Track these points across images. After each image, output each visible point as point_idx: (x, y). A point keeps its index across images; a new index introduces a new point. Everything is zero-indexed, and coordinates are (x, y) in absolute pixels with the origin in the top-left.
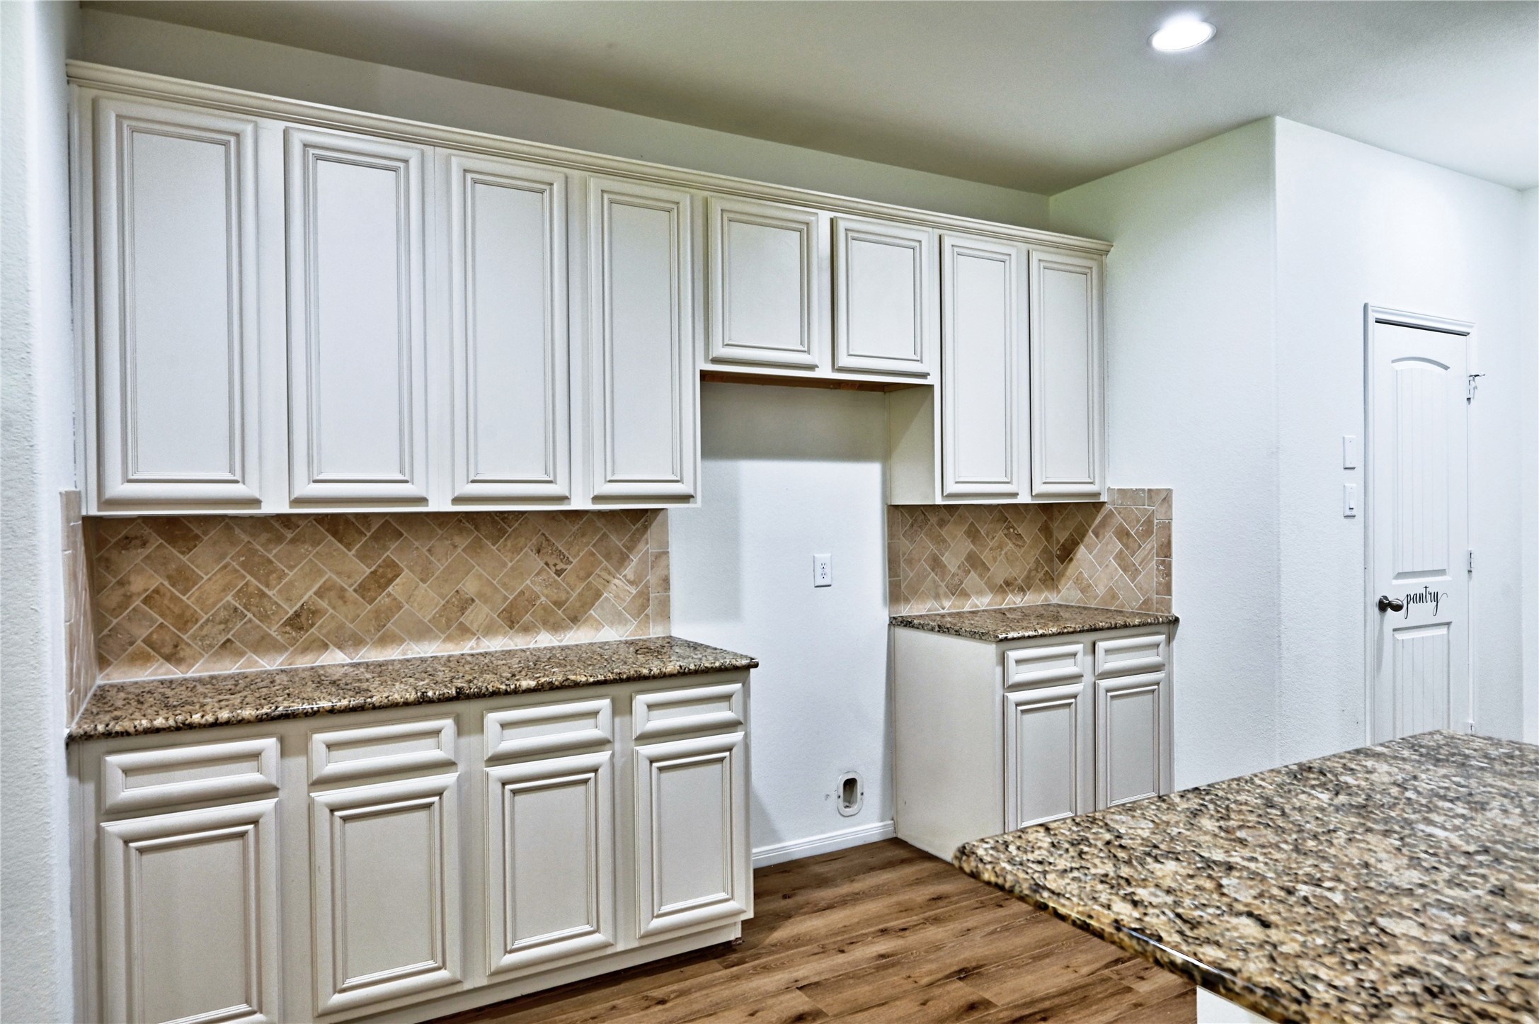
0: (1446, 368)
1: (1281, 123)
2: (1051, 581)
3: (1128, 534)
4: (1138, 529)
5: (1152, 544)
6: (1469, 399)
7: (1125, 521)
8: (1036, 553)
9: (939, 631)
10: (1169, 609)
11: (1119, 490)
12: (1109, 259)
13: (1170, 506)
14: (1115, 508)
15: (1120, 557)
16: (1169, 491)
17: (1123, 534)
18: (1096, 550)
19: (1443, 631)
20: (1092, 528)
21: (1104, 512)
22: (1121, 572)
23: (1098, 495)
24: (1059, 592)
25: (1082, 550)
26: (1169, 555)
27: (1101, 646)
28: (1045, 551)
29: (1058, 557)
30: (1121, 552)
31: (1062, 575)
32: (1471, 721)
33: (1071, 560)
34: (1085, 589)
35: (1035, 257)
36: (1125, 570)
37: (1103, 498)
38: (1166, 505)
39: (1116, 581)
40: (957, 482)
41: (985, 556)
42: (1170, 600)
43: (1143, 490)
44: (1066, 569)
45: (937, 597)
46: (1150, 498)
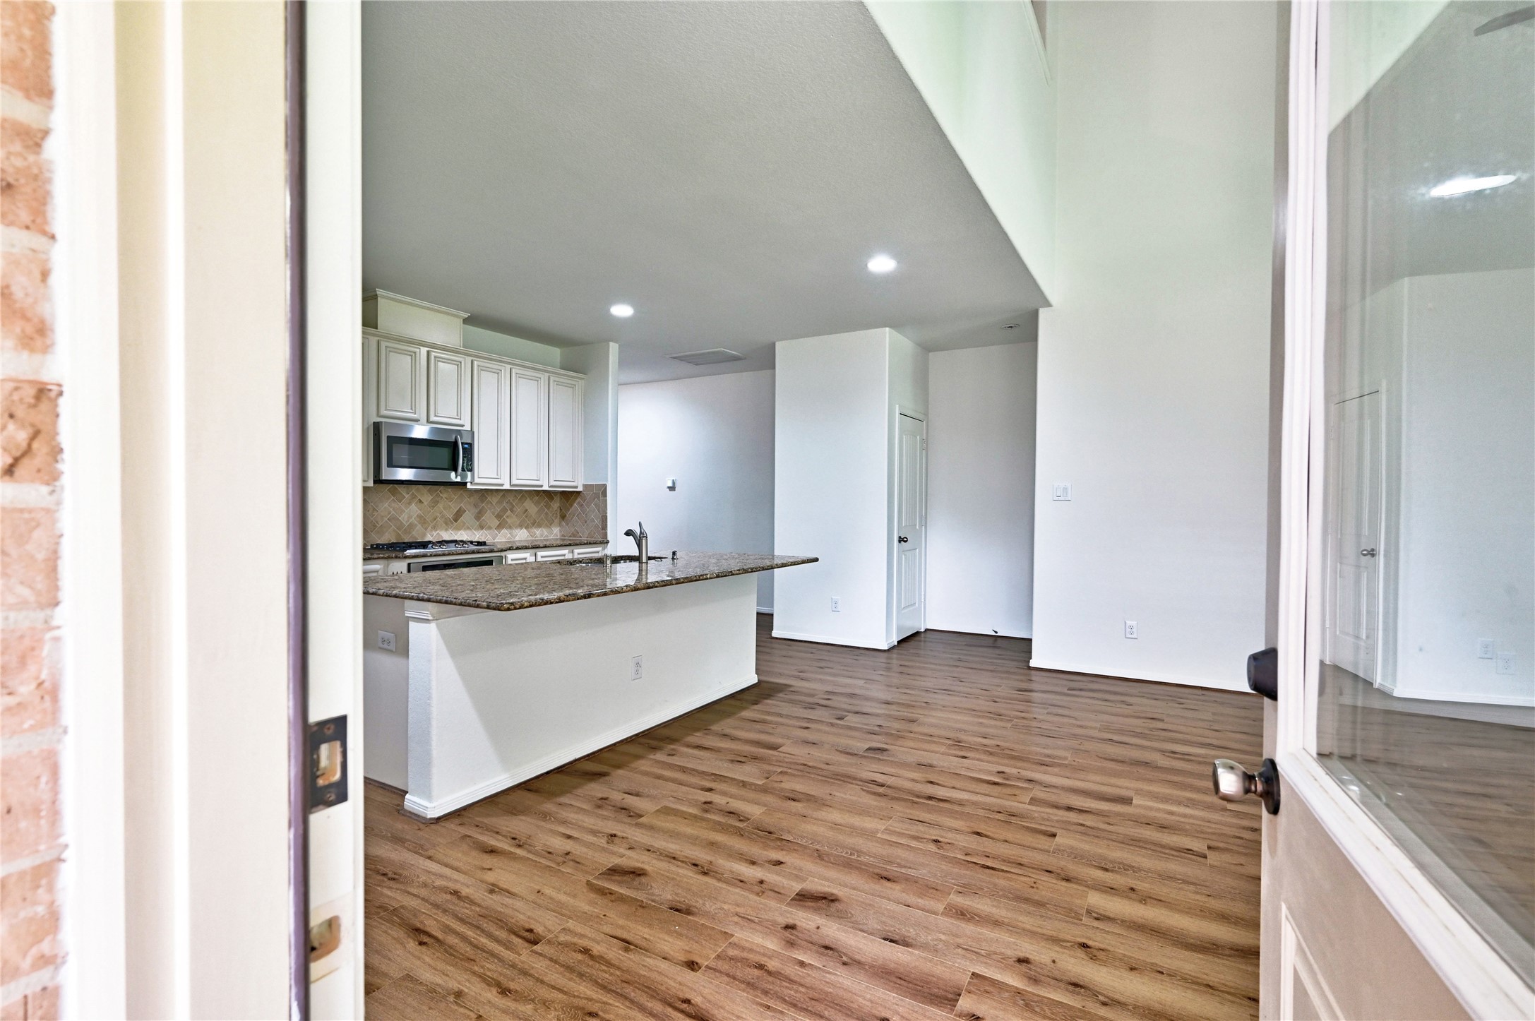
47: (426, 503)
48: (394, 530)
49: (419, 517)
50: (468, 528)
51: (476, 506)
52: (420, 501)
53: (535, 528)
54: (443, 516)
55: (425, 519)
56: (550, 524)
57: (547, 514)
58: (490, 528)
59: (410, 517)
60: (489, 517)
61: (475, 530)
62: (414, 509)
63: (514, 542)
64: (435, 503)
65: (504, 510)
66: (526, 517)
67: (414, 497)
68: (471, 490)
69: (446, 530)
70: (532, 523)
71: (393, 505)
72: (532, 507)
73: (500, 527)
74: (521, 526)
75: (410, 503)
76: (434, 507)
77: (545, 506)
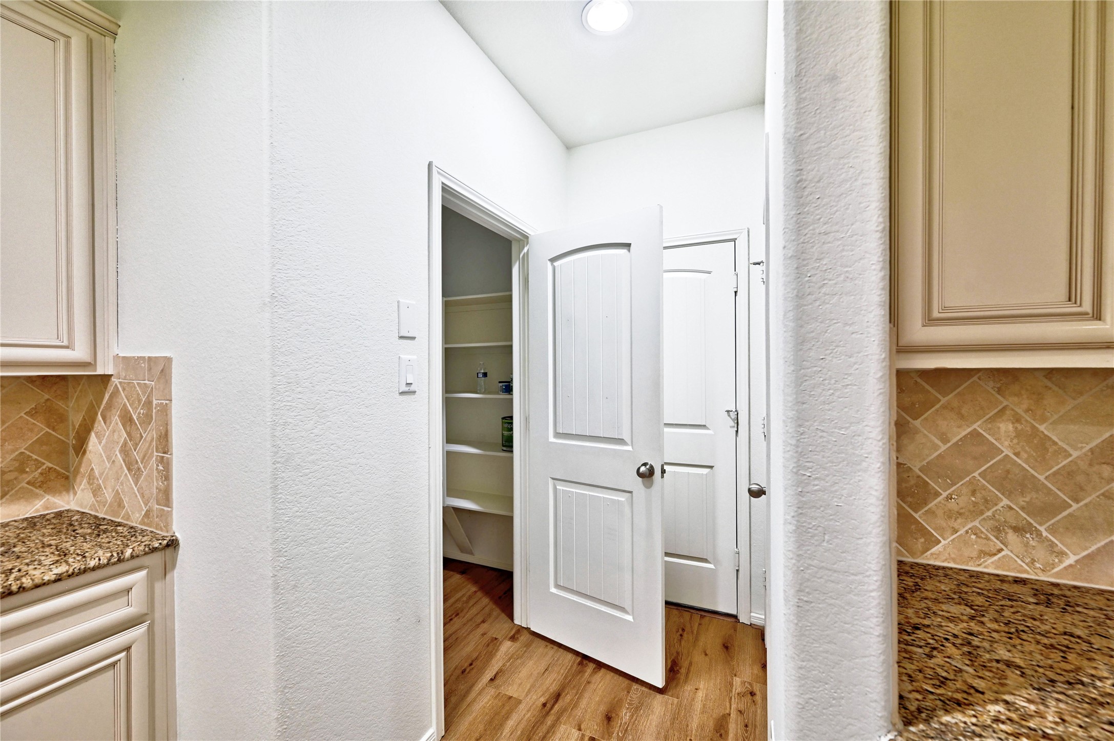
2: (68, 479)
3: (131, 419)
4: (140, 413)
5: (152, 433)
7: (128, 401)
10: (168, 526)
11: (123, 358)
13: (169, 382)
14: (120, 383)
15: (124, 450)
16: (169, 360)
17: (127, 419)
18: (105, 439)
20: (101, 411)
21: (110, 388)
22: (126, 471)
24: (75, 494)
25: (93, 441)
26: (168, 450)
29: (74, 447)
30: (125, 443)
31: (77, 471)
33: (84, 451)
34: (96, 492)
36: (129, 469)
37: (108, 370)
38: (165, 379)
39: (122, 483)
42: (170, 513)
43: (145, 358)
44: (80, 464)
46: (150, 369)
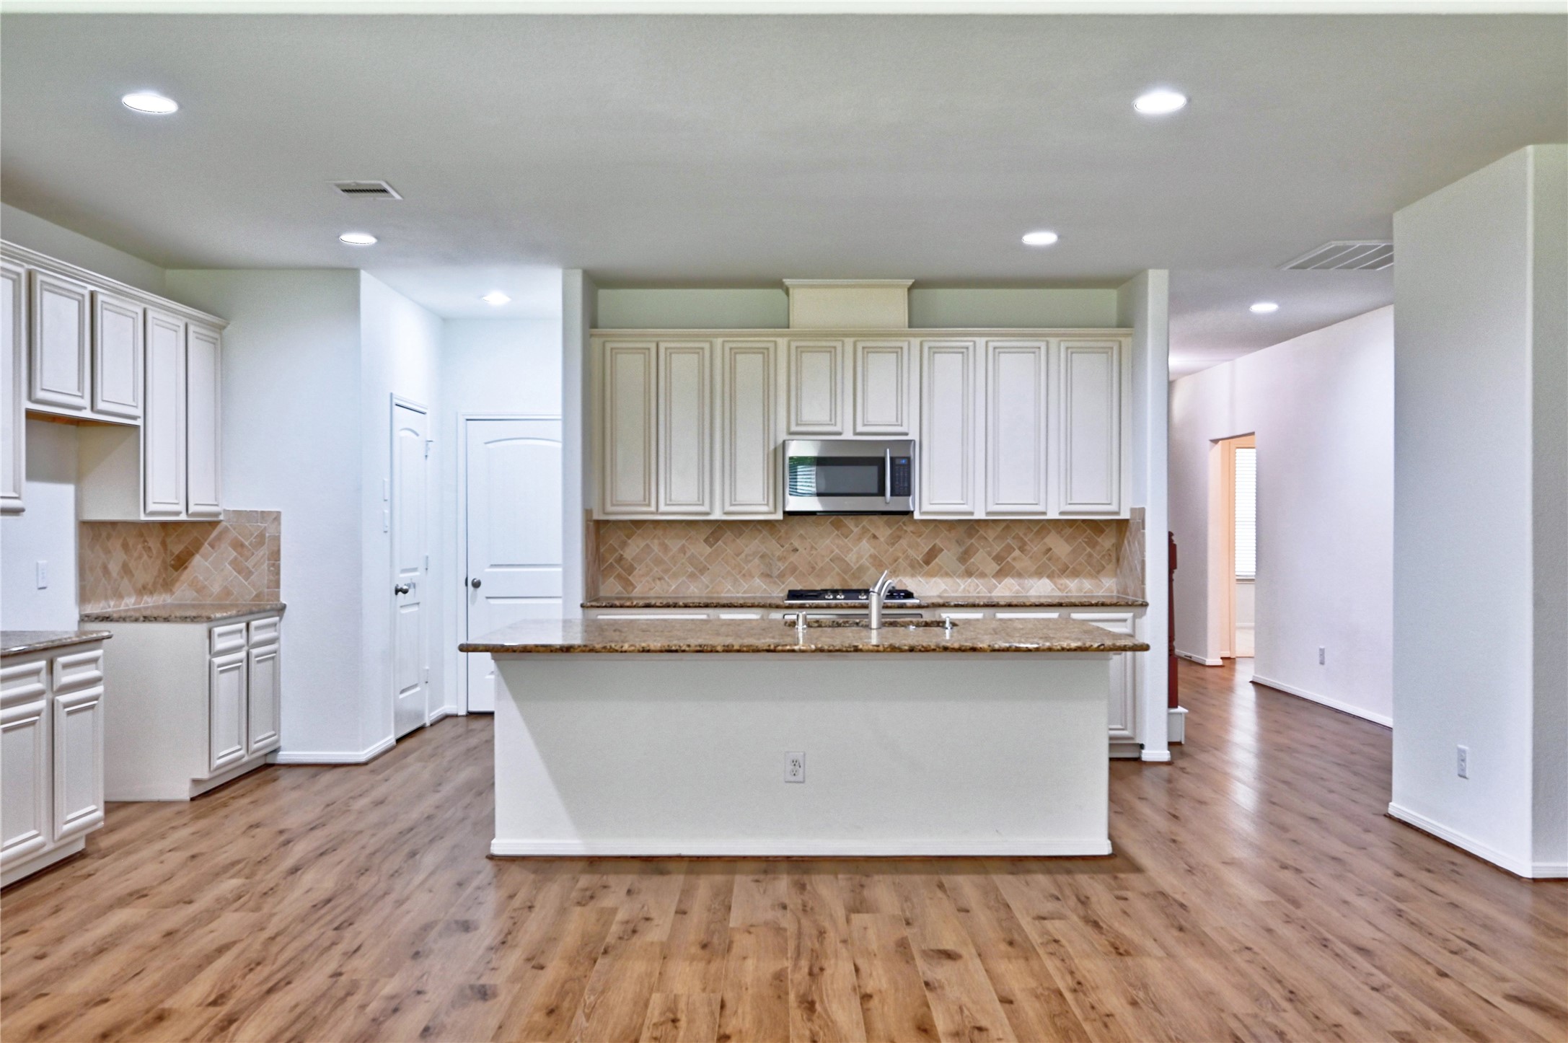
0: (417, 435)
1: (364, 275)
2: (167, 586)
3: (242, 545)
4: (252, 541)
5: (263, 552)
6: (426, 456)
7: (240, 535)
8: (159, 562)
9: (144, 621)
10: (277, 596)
11: (234, 511)
12: (225, 332)
13: (279, 524)
14: (231, 525)
15: (234, 563)
16: (279, 513)
17: (238, 545)
18: (212, 558)
19: (415, 609)
20: (208, 541)
21: (219, 529)
22: (235, 573)
23: (217, 514)
25: (197, 560)
26: (278, 559)
27: (254, 624)
28: (164, 562)
29: (173, 566)
30: (236, 559)
31: (177, 580)
32: (427, 668)
33: (186, 568)
34: (200, 590)
35: (191, 329)
36: (239, 573)
37: (221, 518)
38: (276, 523)
39: (231, 581)
40: (155, 503)
41: (132, 564)
42: (279, 592)
43: (256, 512)
44: (179, 576)
45: (106, 598)
46: (263, 518)
47: (882, 539)
48: (838, 574)
49: (873, 557)
50: (947, 574)
51: (959, 542)
52: (875, 537)
53: (1068, 577)
54: (907, 557)
55: (881, 561)
56: (1098, 571)
57: (1090, 555)
58: (983, 575)
59: (860, 557)
60: (981, 558)
61: (959, 576)
62: (866, 547)
63: (1026, 597)
64: (894, 539)
65: (1009, 549)
66: (1049, 559)
67: (865, 530)
68: (916, 521)
69: (913, 576)
70: (1059, 570)
71: (837, 541)
72: (1061, 547)
73: (1001, 574)
74: (1039, 573)
75: (860, 539)
76: (893, 544)
77: (1086, 542)
